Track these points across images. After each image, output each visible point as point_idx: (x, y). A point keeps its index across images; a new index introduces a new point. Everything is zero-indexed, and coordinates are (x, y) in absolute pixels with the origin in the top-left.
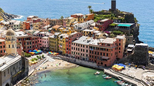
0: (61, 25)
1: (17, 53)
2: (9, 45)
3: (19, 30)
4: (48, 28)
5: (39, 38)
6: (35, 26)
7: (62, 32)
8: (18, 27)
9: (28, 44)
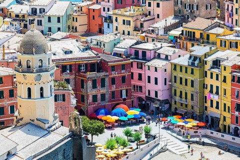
0: (216, 20)
1: (55, 118)
2: (29, 89)
3: (64, 34)
4: (167, 29)
5: (135, 65)
6: (120, 19)
7: (219, 43)
8: (60, 25)
9: (94, 87)
